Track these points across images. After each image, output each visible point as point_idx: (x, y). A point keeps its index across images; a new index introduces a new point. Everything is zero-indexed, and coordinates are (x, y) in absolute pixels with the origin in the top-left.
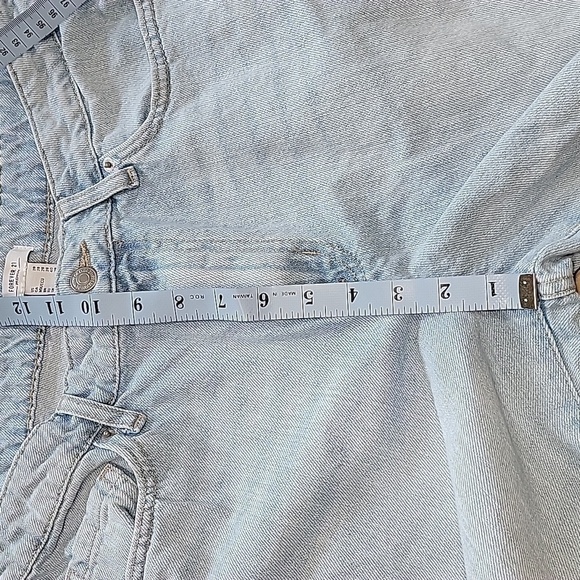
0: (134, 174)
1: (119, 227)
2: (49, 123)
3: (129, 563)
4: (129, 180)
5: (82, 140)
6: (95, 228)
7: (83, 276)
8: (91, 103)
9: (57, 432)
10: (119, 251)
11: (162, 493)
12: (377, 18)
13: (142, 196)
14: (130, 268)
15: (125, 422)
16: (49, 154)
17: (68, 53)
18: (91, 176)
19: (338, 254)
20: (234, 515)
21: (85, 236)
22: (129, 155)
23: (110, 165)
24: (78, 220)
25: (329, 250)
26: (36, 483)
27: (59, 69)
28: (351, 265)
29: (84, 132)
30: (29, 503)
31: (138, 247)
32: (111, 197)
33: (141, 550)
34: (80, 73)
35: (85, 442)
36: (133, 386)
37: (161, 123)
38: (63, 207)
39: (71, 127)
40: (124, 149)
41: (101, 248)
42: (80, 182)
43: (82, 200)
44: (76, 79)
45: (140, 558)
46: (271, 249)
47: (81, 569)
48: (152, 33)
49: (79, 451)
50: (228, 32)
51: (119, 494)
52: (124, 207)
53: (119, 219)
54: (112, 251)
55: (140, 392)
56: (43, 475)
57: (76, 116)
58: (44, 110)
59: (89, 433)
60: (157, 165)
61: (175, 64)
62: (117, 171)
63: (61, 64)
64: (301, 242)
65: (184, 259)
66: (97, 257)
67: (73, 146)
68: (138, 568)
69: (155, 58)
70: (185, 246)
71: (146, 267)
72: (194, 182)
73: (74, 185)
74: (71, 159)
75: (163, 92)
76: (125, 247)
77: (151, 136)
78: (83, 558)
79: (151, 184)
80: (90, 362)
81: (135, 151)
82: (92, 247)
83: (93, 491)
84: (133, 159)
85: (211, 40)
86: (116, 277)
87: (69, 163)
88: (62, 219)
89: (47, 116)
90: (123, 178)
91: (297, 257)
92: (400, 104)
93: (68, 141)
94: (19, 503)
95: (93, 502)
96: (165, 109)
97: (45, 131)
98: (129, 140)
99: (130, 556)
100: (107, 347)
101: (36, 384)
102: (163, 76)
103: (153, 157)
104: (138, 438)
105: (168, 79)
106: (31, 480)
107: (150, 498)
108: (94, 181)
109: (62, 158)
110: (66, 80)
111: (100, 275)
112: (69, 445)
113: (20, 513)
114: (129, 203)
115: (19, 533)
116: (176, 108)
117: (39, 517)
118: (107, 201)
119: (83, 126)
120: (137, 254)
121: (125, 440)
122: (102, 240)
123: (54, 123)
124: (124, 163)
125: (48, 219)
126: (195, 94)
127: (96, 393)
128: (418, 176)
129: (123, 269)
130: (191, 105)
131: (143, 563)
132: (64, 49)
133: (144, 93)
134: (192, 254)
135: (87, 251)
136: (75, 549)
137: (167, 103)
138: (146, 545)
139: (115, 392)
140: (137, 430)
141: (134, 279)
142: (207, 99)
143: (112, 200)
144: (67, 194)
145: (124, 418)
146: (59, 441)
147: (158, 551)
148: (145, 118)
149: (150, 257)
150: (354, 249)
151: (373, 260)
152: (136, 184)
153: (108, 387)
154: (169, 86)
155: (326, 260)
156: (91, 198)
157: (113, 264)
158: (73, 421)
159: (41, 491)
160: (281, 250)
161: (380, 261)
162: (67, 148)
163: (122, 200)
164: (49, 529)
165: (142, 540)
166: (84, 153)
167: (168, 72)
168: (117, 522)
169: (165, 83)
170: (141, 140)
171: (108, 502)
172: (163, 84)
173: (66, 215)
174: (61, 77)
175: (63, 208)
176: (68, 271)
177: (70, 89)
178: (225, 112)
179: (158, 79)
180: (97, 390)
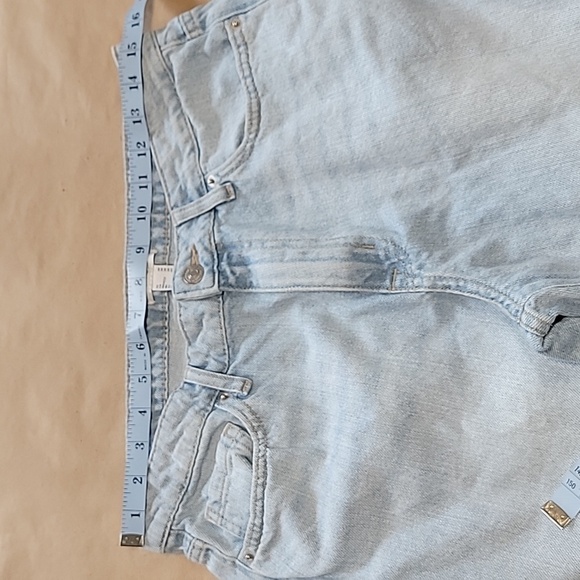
0: (232, 189)
1: (219, 231)
2: (165, 147)
3: (252, 500)
4: (228, 194)
5: (192, 161)
6: (202, 233)
7: (193, 272)
8: (199, 130)
9: (187, 398)
10: (220, 251)
11: (271, 443)
12: (426, 60)
13: (238, 207)
14: (230, 264)
15: (235, 386)
16: (166, 172)
17: (181, 89)
18: (198, 190)
19: (391, 248)
20: (329, 457)
21: (194, 241)
22: (227, 174)
23: (213, 182)
24: (189, 227)
25: (384, 245)
26: (176, 440)
27: (173, 103)
28: (402, 258)
29: (192, 155)
30: (174, 455)
31: (234, 247)
32: (214, 208)
33: (260, 489)
34: (191, 106)
35: (209, 405)
36: (240, 357)
37: (252, 147)
38: (176, 215)
39: (184, 150)
40: (223, 169)
41: (206, 249)
42: (189, 195)
43: (191, 210)
44: (187, 111)
45: (259, 496)
46: (336, 245)
47: (216, 507)
48: (247, 73)
49: (205, 412)
50: (307, 72)
51: (239, 446)
52: (224, 215)
53: (219, 225)
54: (214, 251)
55: (246, 361)
56: (181, 433)
57: (187, 142)
58: (162, 136)
59: (210, 397)
60: (248, 181)
61: (265, 98)
62: (218, 186)
63: (175, 98)
64: (361, 238)
65: (267, 256)
66: (203, 257)
67: (185, 165)
68: (259, 503)
69: (249, 93)
70: (269, 244)
71: (243, 263)
72: (279, 194)
73: (185, 198)
74: (183, 176)
75: (255, 122)
76: (225, 248)
77: (244, 159)
78: (217, 498)
79: (245, 197)
80: (203, 341)
81: (232, 170)
82: (200, 248)
83: (220, 445)
84: (230, 178)
85: (294, 79)
86: (219, 272)
87: (181, 180)
88: (175, 225)
89: (164, 141)
90: (223, 192)
91: (358, 250)
92: (444, 133)
93: (181, 161)
94: (166, 457)
95: (220, 453)
96: (256, 136)
97: (163, 154)
98: (228, 161)
99: (252, 495)
100: (214, 329)
101: (166, 362)
102: (255, 109)
103: (247, 175)
104: (247, 401)
105: (259, 111)
106: (173, 438)
107: (262, 447)
108: (201, 195)
109: (176, 175)
110: (179, 112)
111: (206, 270)
112: (197, 408)
113: (167, 465)
114: (228, 213)
115: (167, 480)
116: (264, 135)
117: (181, 466)
118: (211, 211)
119: (192, 149)
120: (235, 253)
121: (237, 403)
122: (207, 243)
123: (170, 147)
124: (224, 180)
125: (166, 226)
126: (280, 123)
127: (212, 365)
128: (462, 186)
129: (224, 264)
130: (276, 132)
131: (263, 498)
132: (177, 87)
133: (240, 122)
134: (274, 250)
135: (196, 252)
136: (209, 491)
137: (258, 130)
138: (264, 485)
139: (226, 362)
140: (245, 393)
141: (232, 272)
142: (289, 127)
143: (215, 210)
144: (179, 204)
145: (235, 384)
146: (189, 406)
147: (273, 489)
148: (240, 143)
149: (245, 254)
150: (404, 244)
151: (419, 254)
152: (233, 197)
153: (221, 359)
154: (259, 116)
155: (381, 253)
156: (198, 208)
157: (216, 261)
158: (197, 388)
159: (181, 445)
160: (345, 245)
161: (425, 255)
162: (180, 167)
163: (222, 211)
164: (189, 475)
165: (260, 481)
166: (193, 172)
167: (259, 105)
168: (240, 467)
169: (256, 114)
170: (237, 161)
171: (231, 453)
172: (255, 115)
173: (179, 223)
174: (175, 110)
175: (176, 217)
176: (182, 268)
177: (182, 120)
178: (303, 139)
179: (251, 112)
180: (212, 361)
